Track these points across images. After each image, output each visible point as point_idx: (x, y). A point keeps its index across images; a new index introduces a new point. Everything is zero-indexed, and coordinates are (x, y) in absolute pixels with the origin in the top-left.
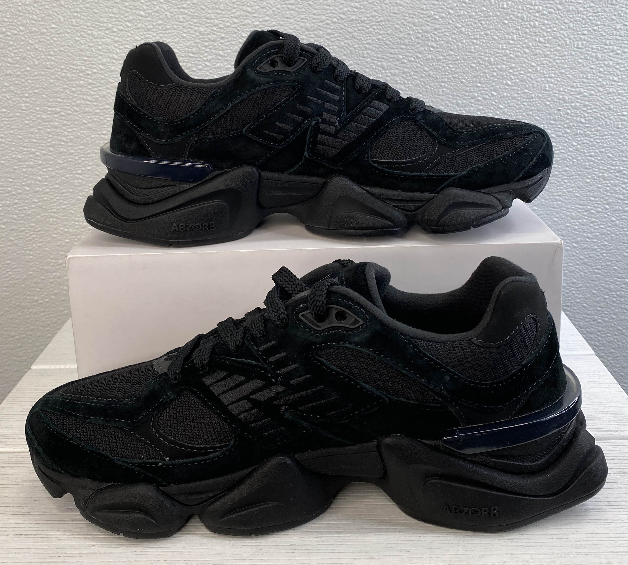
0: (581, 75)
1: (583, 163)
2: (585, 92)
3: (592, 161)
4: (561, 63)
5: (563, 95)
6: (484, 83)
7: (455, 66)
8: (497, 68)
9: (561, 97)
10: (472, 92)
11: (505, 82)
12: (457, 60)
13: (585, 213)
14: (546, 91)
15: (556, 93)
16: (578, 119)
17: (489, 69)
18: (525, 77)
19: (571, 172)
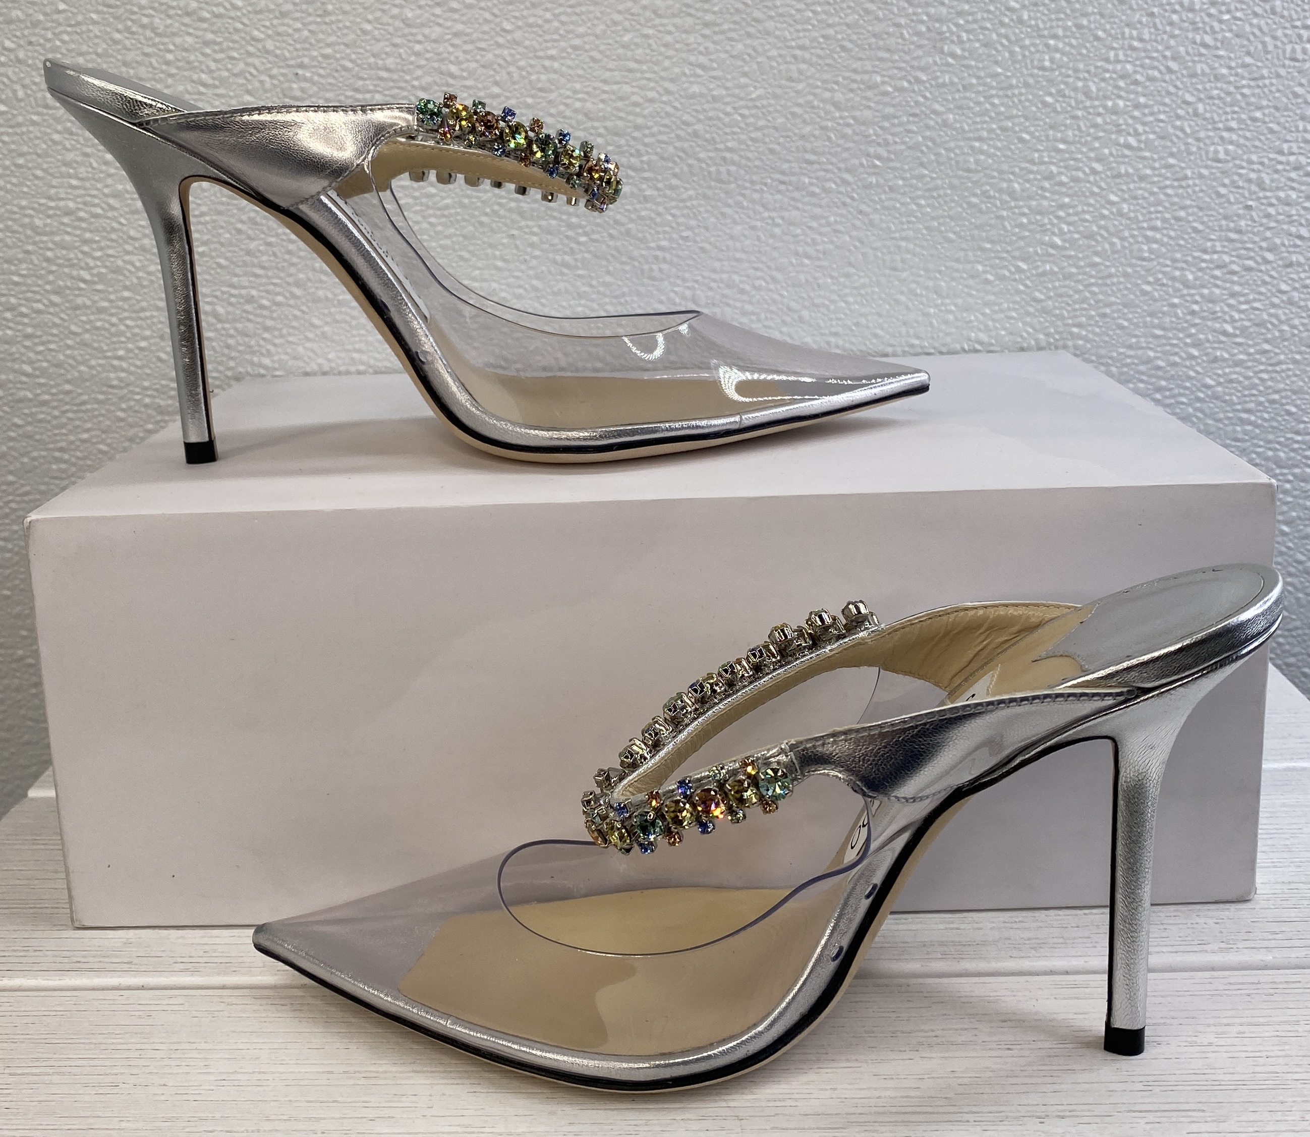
4: (1253, 95)
5: (1259, 171)
6: (1074, 143)
7: (1005, 100)
8: (1105, 107)
9: (1253, 176)
10: (1045, 163)
11: (1122, 139)
12: (1011, 87)
14: (1218, 161)
15: (1243, 168)
17: (1085, 108)
18: (1171, 129)
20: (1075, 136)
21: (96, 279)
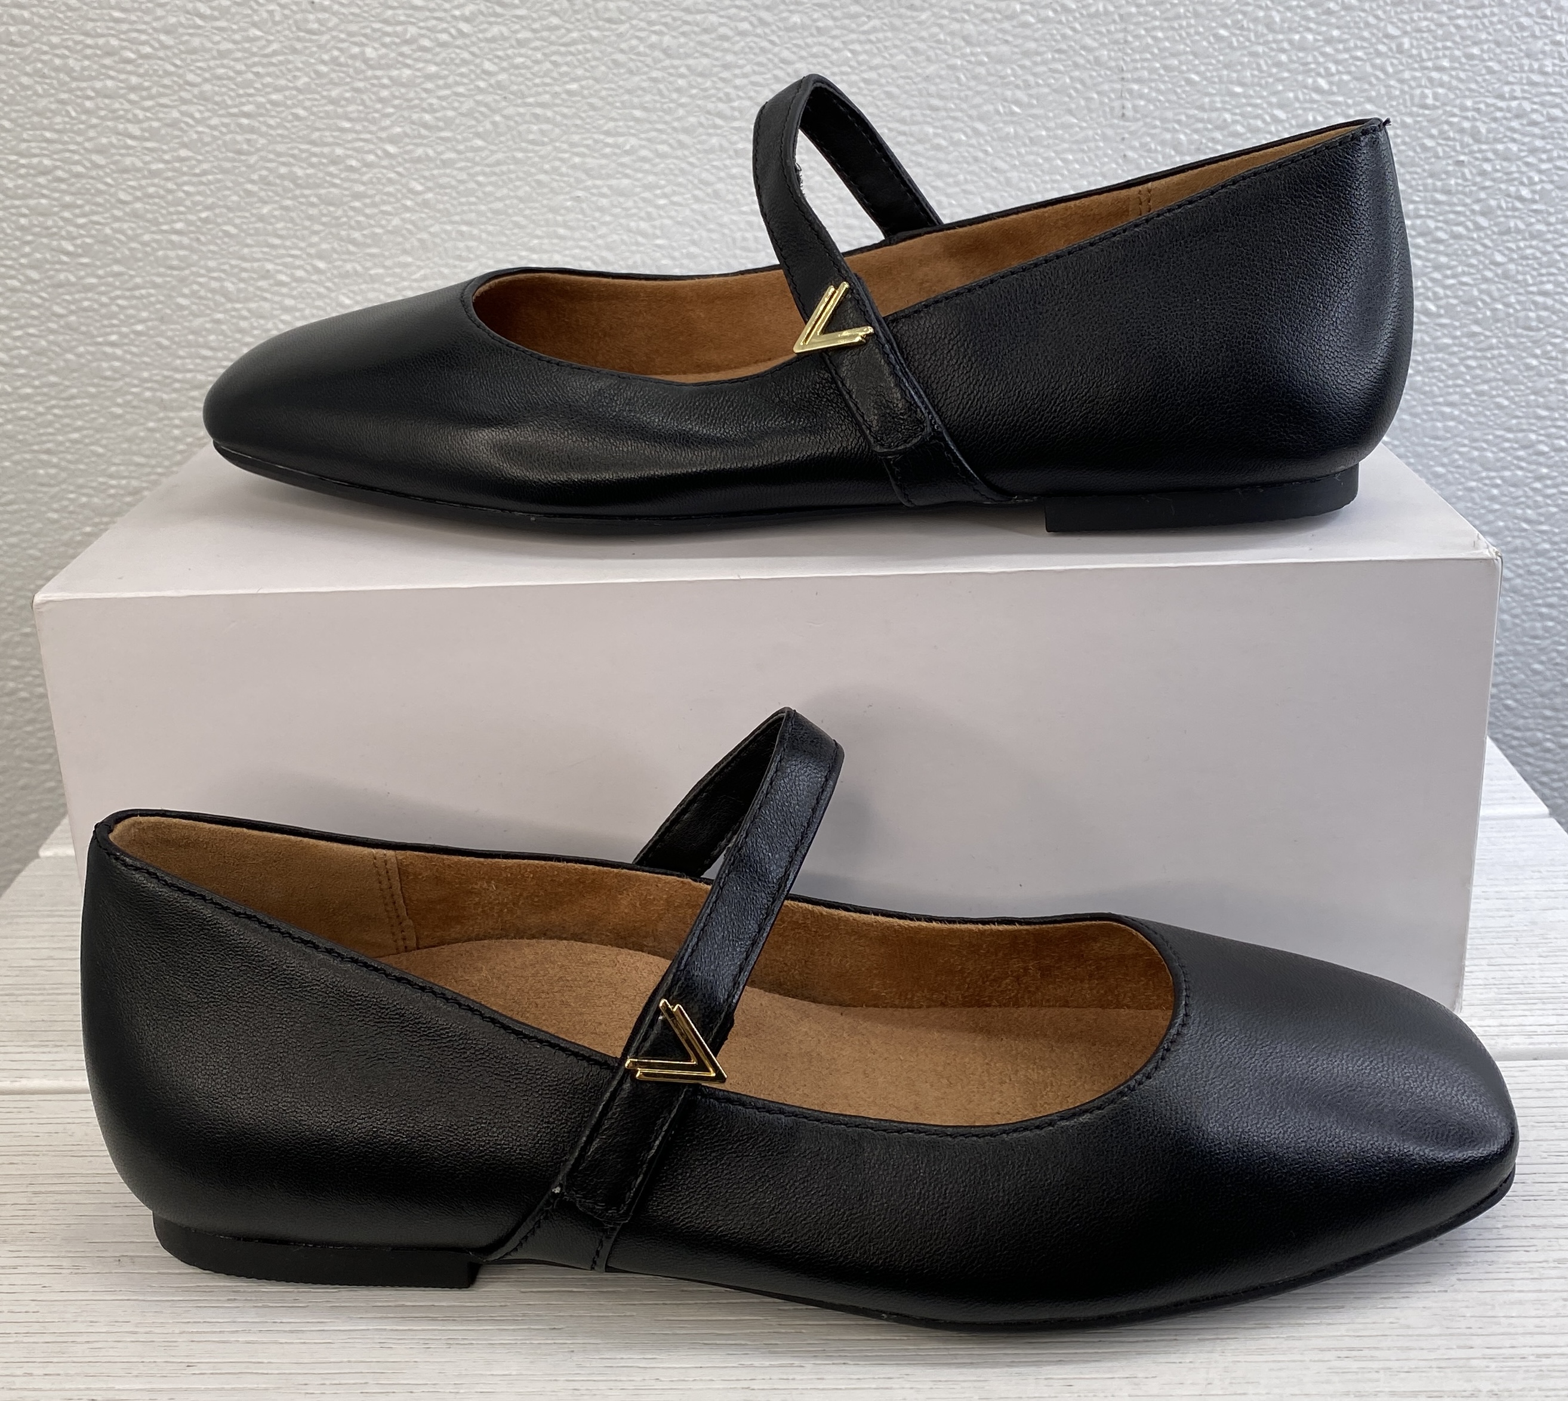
0: (1526, 61)
1: (1522, 314)
2: (1534, 111)
3: (1546, 308)
4: (1470, 27)
5: (1474, 119)
6: (1253, 85)
7: (1170, 33)
8: (1291, 42)
9: (1466, 125)
10: (1217, 110)
11: (1310, 81)
12: (1178, 17)
13: (1521, 453)
14: (1425, 107)
15: (1454, 115)
16: (1512, 189)
17: (1266, 43)
18: (1369, 69)
19: (1487, 337)
20: (1253, 76)
21: (80, 251)
